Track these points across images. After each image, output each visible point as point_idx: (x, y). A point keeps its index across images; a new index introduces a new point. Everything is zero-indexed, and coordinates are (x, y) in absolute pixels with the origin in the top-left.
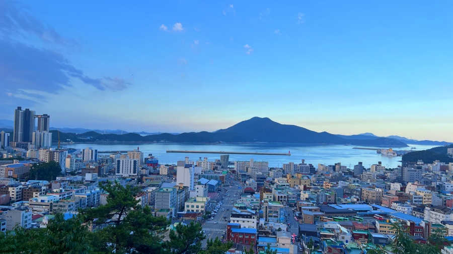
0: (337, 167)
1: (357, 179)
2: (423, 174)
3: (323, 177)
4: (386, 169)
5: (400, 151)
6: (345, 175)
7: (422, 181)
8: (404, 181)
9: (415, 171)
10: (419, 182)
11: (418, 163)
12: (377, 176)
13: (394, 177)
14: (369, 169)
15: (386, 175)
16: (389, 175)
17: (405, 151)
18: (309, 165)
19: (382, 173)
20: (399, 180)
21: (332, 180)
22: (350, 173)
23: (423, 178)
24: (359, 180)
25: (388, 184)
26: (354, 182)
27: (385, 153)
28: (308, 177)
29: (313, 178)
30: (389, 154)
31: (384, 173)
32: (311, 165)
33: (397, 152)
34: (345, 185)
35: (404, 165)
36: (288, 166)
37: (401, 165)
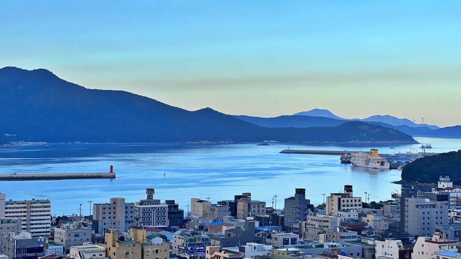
0: (241, 206)
1: (292, 235)
2: (452, 214)
3: (204, 235)
4: (365, 205)
5: (397, 156)
6: (261, 225)
7: (449, 232)
8: (407, 234)
9: (434, 206)
10: (444, 235)
11: (440, 186)
12: (342, 224)
13: (384, 226)
14: (322, 207)
15: (364, 219)
16: (370, 219)
17: (409, 156)
18: (167, 202)
19: (354, 215)
20: (396, 231)
21: (227, 242)
22: (274, 219)
23: (451, 222)
24: (297, 236)
25: (371, 243)
26: (286, 242)
27: (360, 162)
28: (164, 238)
29: (177, 239)
30: (371, 165)
31: (360, 215)
32: (171, 203)
33: (389, 158)
34: (261, 254)
35: (407, 193)
36: (107, 211)
37: (400, 192)
